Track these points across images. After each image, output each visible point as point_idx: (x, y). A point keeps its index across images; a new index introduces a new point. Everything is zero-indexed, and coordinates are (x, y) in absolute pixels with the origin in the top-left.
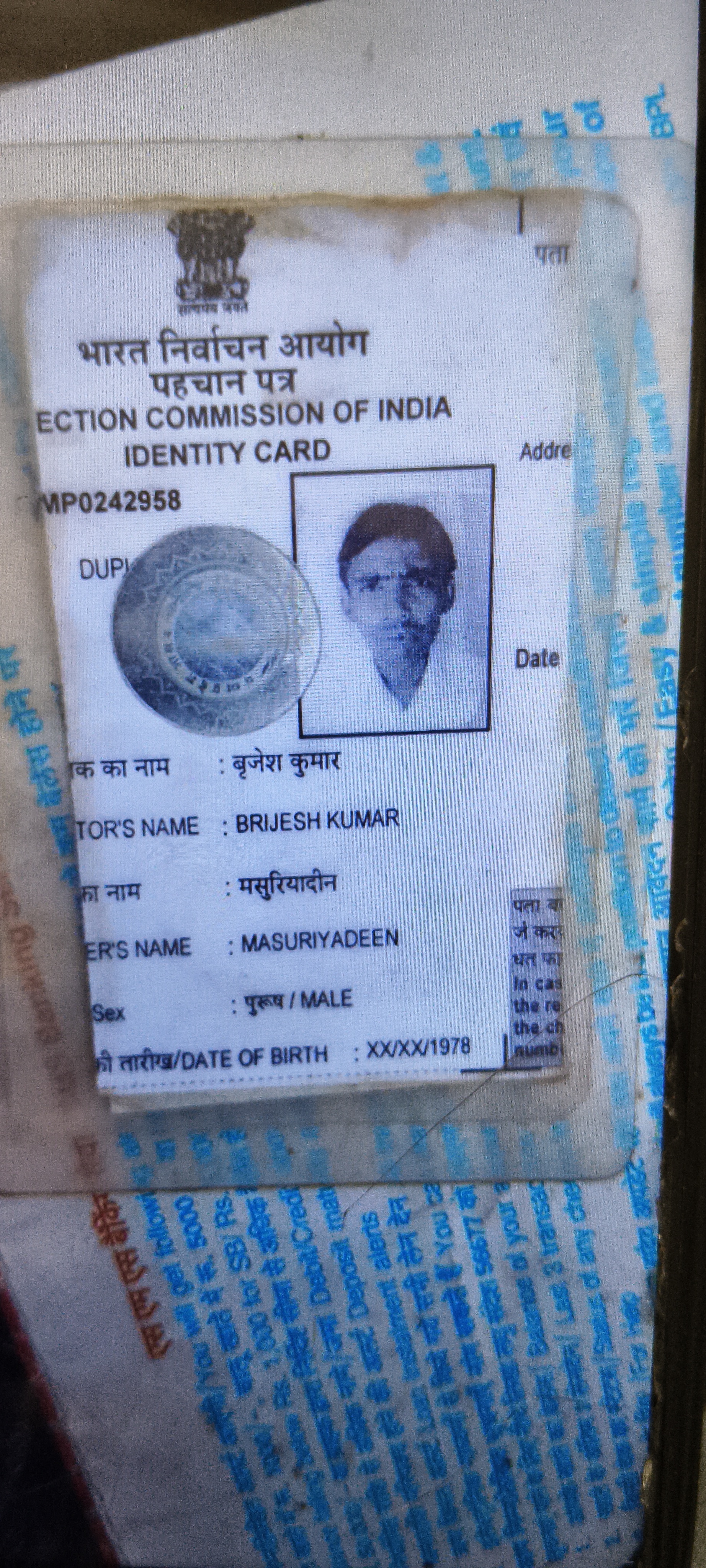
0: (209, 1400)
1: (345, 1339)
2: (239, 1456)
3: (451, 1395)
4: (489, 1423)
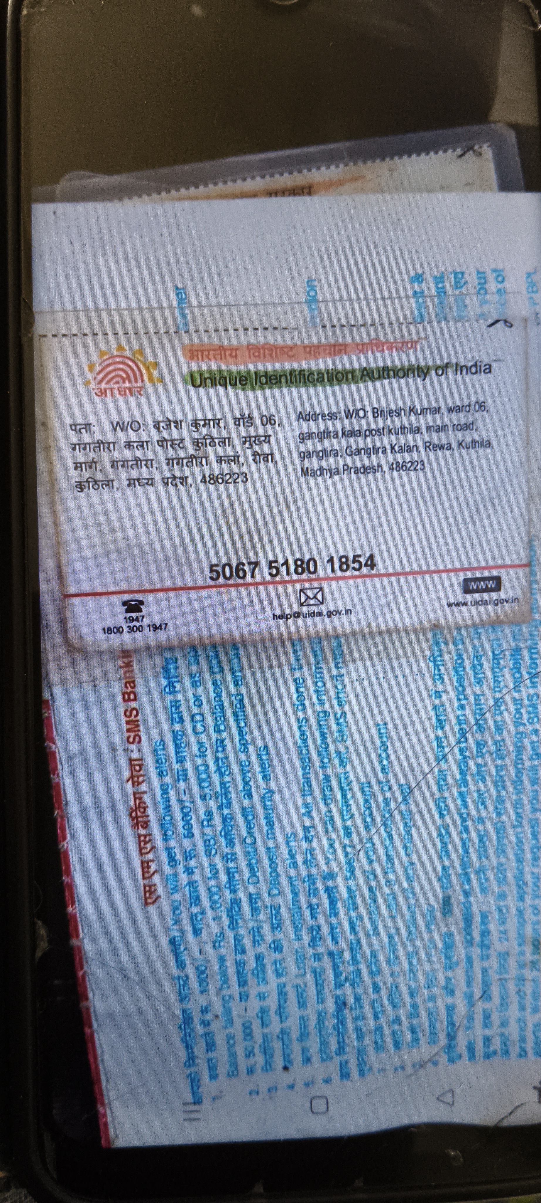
0: (174, 938)
1: (263, 909)
2: (185, 978)
3: (319, 954)
4: (338, 977)
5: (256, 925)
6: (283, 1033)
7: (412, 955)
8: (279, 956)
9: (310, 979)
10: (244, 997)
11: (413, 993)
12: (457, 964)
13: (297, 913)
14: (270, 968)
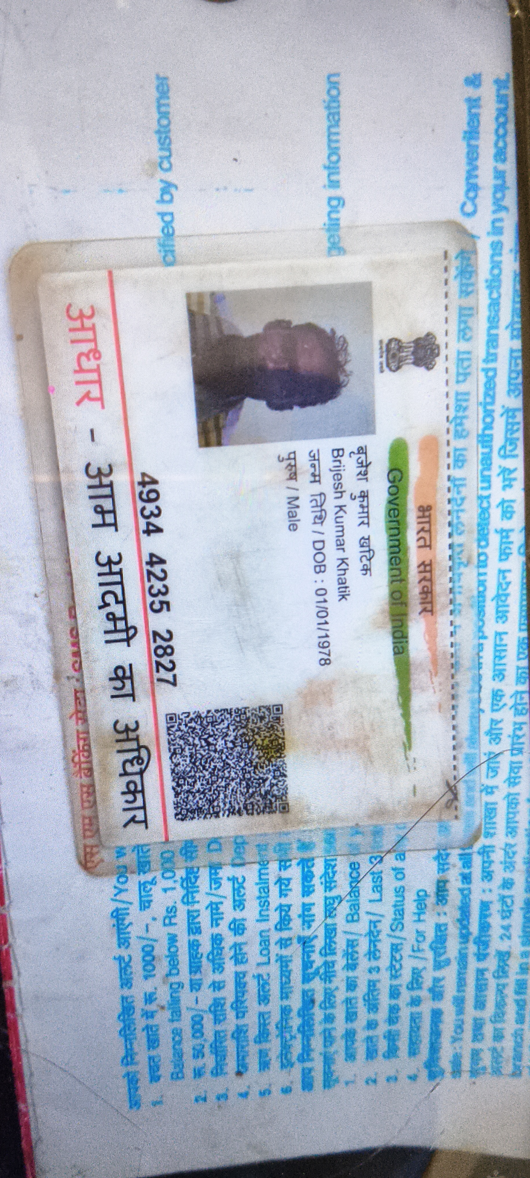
0: (117, 910)
2: (127, 959)
3: (287, 940)
4: (307, 970)
5: (215, 899)
6: (239, 1033)
7: (395, 948)
8: (239, 939)
9: (274, 969)
10: (195, 986)
11: (394, 993)
12: (448, 962)
13: (265, 889)
14: (228, 953)
